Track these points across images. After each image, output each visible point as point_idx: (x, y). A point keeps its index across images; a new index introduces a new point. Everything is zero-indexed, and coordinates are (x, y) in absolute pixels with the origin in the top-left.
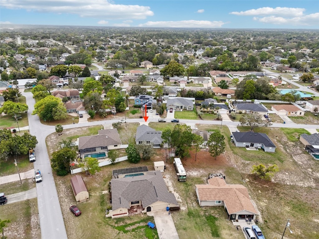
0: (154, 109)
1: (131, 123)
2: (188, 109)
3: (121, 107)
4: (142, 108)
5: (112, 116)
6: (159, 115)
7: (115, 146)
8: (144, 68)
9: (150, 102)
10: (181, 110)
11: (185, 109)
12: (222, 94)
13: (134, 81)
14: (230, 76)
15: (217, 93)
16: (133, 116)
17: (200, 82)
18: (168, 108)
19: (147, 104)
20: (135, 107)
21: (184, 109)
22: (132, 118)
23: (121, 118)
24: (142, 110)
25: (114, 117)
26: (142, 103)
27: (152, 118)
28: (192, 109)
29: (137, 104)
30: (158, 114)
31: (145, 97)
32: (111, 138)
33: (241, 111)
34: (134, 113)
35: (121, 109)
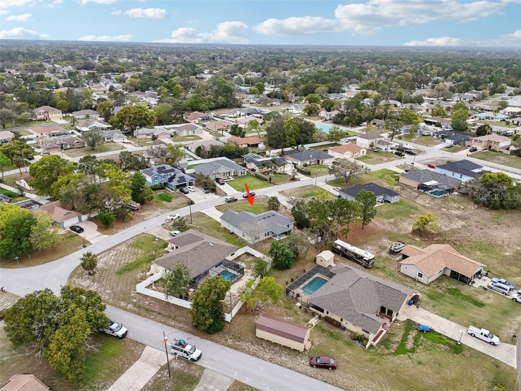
2: (240, 175)
6: (211, 192)
7: (232, 255)
8: (44, 120)
9: (179, 175)
10: (231, 178)
11: (236, 176)
12: (249, 145)
13: (69, 147)
14: (215, 118)
15: (242, 145)
16: (173, 204)
17: (191, 133)
19: (177, 179)
21: (234, 176)
24: (172, 191)
26: (165, 180)
27: (208, 200)
28: (246, 173)
29: (156, 182)
30: (208, 192)
31: (165, 167)
33: (305, 162)
34: (166, 199)
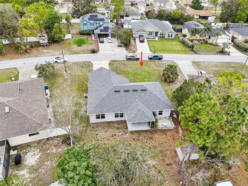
0: (113, 36)
1: (75, 63)
2: (166, 37)
3: (56, 33)
4: (93, 36)
5: (40, 49)
6: (124, 47)
7: (30, 135)
9: (106, 25)
10: (157, 39)
11: (162, 37)
12: (200, 16)
15: (193, 15)
16: (79, 49)
17: (163, 4)
18: (136, 35)
19: (102, 28)
20: (82, 33)
21: (160, 37)
22: (78, 53)
23: (57, 53)
24: (93, 38)
25: (44, 51)
26: (93, 28)
27: (113, 52)
28: (173, 37)
29: (85, 28)
30: (121, 46)
31: (97, 16)
32: (18, 112)
34: (80, 43)
35: (55, 36)
